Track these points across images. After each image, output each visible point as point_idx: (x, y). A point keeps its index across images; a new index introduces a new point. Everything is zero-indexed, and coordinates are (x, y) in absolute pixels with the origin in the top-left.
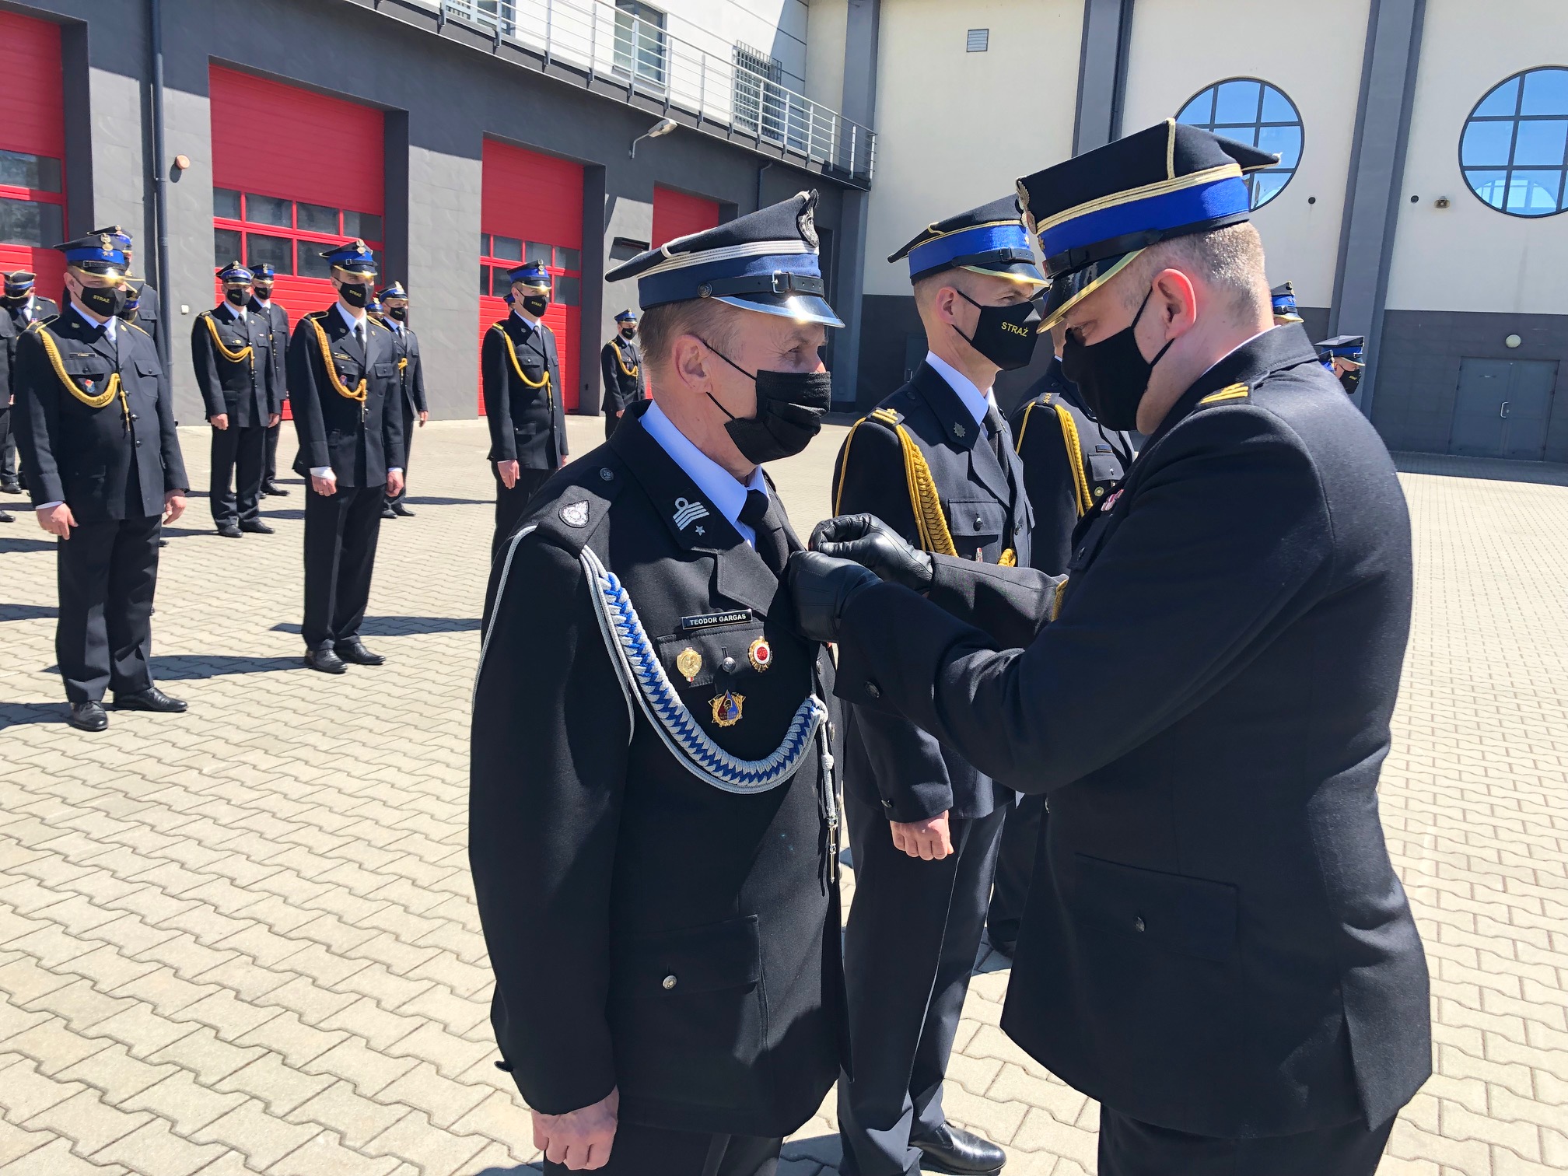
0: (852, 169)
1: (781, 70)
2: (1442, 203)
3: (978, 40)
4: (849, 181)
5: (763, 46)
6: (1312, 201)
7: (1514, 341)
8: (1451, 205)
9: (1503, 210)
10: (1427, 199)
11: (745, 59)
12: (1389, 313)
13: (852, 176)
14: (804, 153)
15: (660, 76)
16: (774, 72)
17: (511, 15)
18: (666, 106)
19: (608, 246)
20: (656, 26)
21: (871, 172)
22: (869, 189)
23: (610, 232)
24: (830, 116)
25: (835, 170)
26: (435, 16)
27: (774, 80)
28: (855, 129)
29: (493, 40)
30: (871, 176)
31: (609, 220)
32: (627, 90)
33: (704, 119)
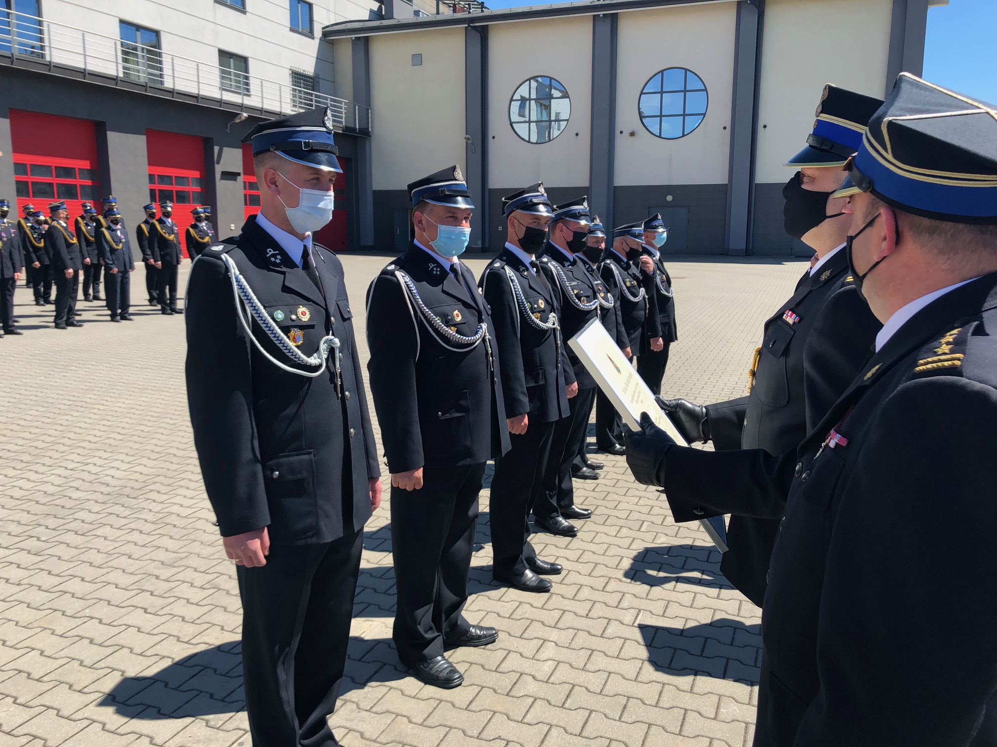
0: (357, 127)
1: (319, 78)
2: (632, 134)
3: (417, 59)
4: (357, 133)
5: (308, 67)
6: (577, 134)
7: (669, 198)
8: (635, 134)
9: (660, 137)
10: (626, 133)
11: (298, 77)
12: (615, 187)
13: (358, 131)
15: (248, 90)
16: (315, 80)
17: (161, 69)
18: (242, 107)
19: (218, 175)
20: (243, 65)
21: (370, 128)
22: (370, 136)
23: (219, 169)
24: (341, 102)
25: (347, 129)
26: (115, 79)
27: (316, 83)
28: (357, 107)
29: (145, 86)
30: (370, 130)
31: (218, 163)
32: (220, 102)
33: (265, 111)
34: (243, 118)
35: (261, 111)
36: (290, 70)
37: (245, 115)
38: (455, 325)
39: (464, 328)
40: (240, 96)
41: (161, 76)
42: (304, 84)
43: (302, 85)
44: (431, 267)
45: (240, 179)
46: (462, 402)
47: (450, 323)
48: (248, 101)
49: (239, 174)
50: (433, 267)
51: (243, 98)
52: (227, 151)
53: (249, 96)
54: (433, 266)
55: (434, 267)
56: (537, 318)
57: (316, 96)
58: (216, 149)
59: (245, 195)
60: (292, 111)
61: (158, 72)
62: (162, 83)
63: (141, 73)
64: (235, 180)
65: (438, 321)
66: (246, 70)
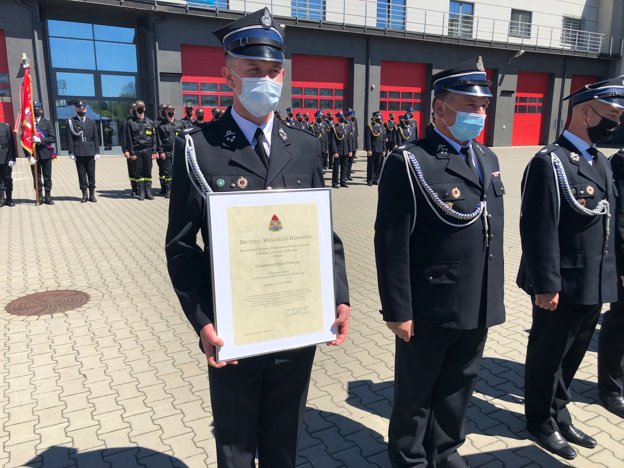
0: (611, 53)
1: (585, 20)
4: (610, 58)
5: (577, 12)
11: (568, 21)
13: (611, 56)
14: (585, 51)
15: (529, 34)
16: (582, 21)
17: (472, 28)
18: (521, 46)
19: (499, 93)
20: (528, 17)
21: (621, 53)
22: (621, 59)
23: (500, 89)
24: (599, 36)
25: (602, 55)
26: (440, 37)
27: (582, 25)
28: (612, 38)
29: (458, 39)
30: (621, 55)
31: (500, 85)
32: (506, 44)
33: (538, 48)
34: (521, 54)
35: (535, 47)
36: (563, 16)
37: (523, 51)
38: (452, 201)
39: (463, 205)
40: (521, 39)
41: (471, 32)
42: (573, 26)
43: (571, 26)
44: (440, 148)
45: (514, 95)
46: (453, 272)
47: (447, 199)
48: (526, 42)
49: (513, 92)
50: (441, 148)
51: (523, 40)
52: (507, 76)
53: (530, 38)
54: (442, 146)
55: (443, 148)
56: (582, 204)
57: (579, 33)
58: (500, 76)
59: (516, 106)
60: (560, 45)
61: (469, 30)
62: (471, 36)
63: (459, 31)
64: (511, 96)
65: (435, 195)
66: (530, 21)
